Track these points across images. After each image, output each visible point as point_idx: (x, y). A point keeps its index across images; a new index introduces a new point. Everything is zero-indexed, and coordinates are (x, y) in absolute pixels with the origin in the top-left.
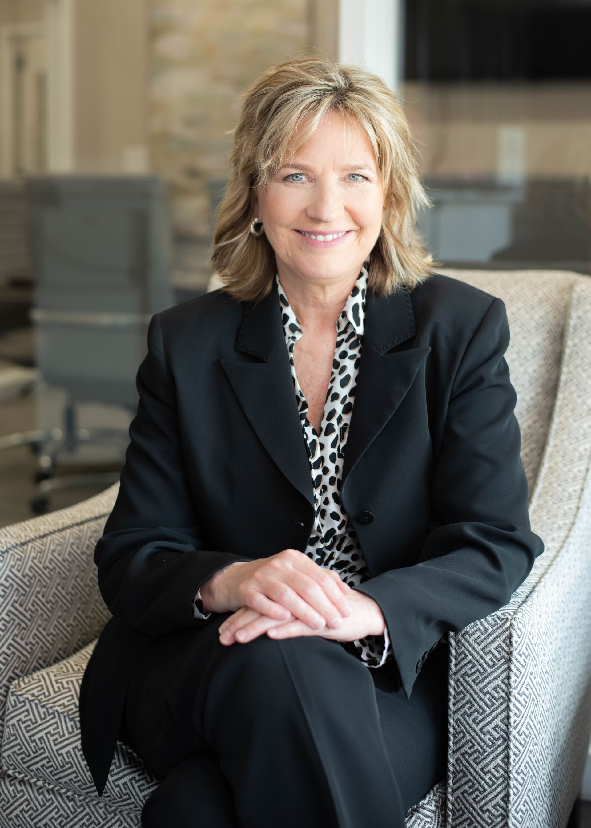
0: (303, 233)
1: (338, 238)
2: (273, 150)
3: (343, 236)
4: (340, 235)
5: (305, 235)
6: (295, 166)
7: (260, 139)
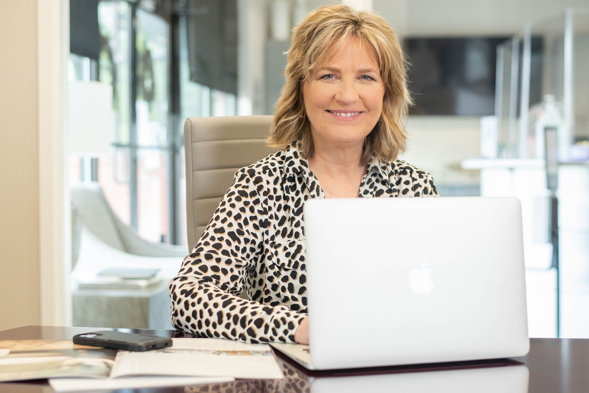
0: (332, 112)
1: (354, 116)
2: (315, 58)
3: (357, 115)
4: (356, 114)
5: (333, 113)
6: (328, 69)
7: (307, 51)
